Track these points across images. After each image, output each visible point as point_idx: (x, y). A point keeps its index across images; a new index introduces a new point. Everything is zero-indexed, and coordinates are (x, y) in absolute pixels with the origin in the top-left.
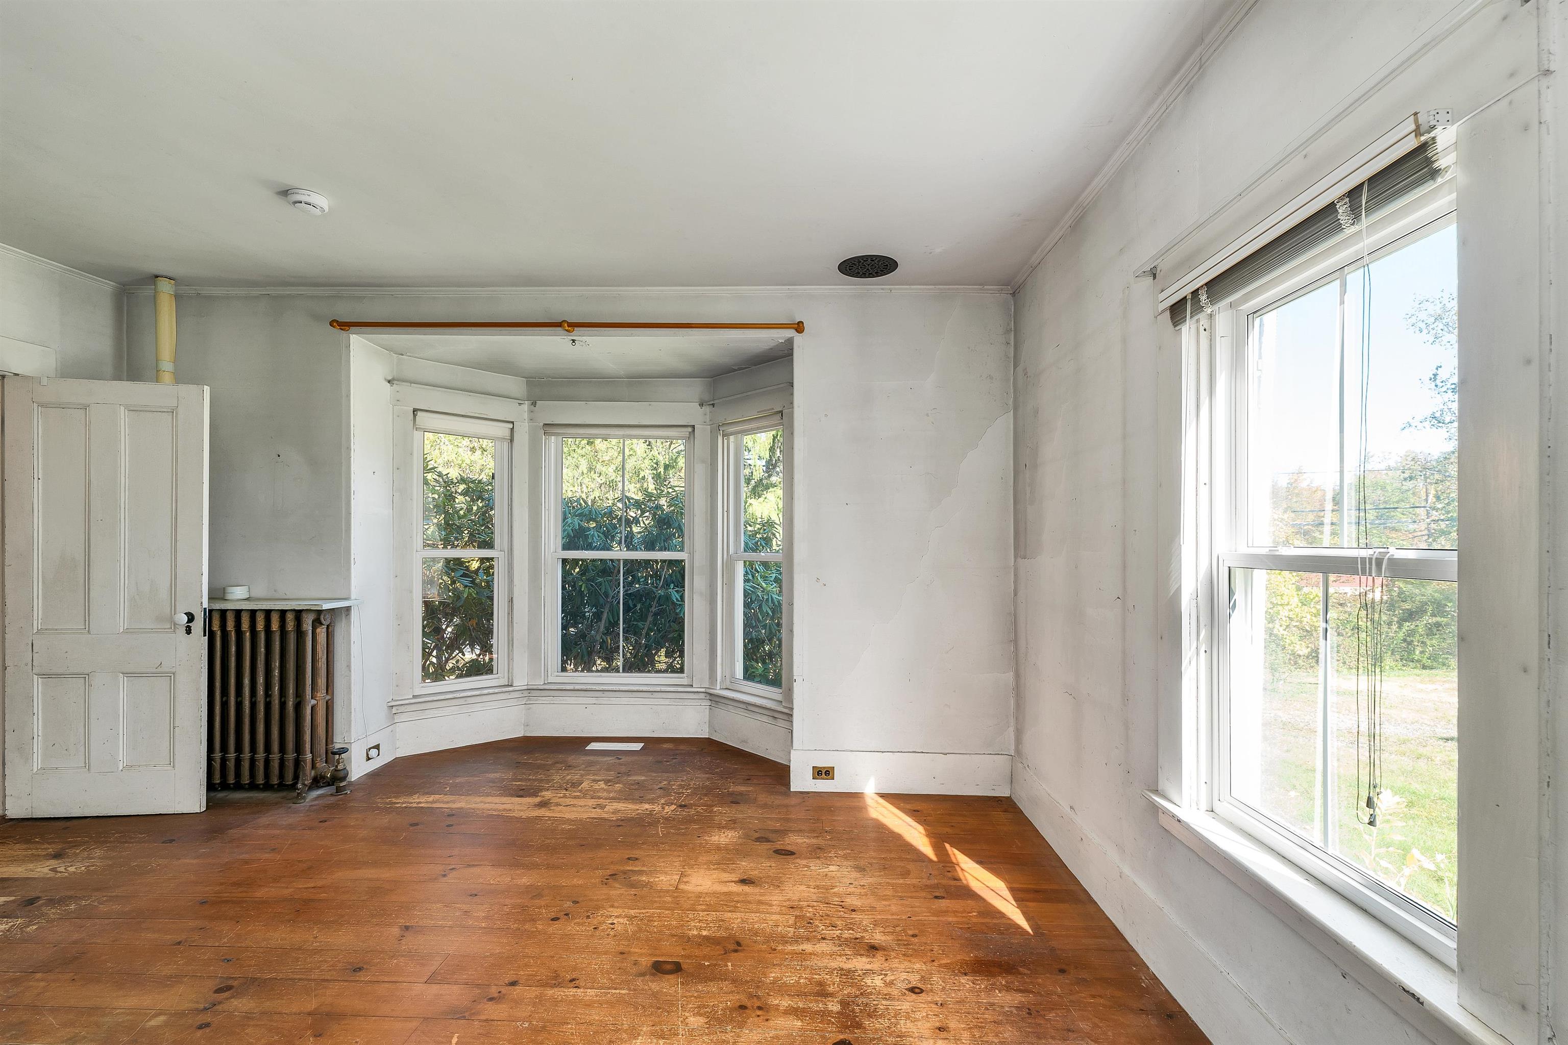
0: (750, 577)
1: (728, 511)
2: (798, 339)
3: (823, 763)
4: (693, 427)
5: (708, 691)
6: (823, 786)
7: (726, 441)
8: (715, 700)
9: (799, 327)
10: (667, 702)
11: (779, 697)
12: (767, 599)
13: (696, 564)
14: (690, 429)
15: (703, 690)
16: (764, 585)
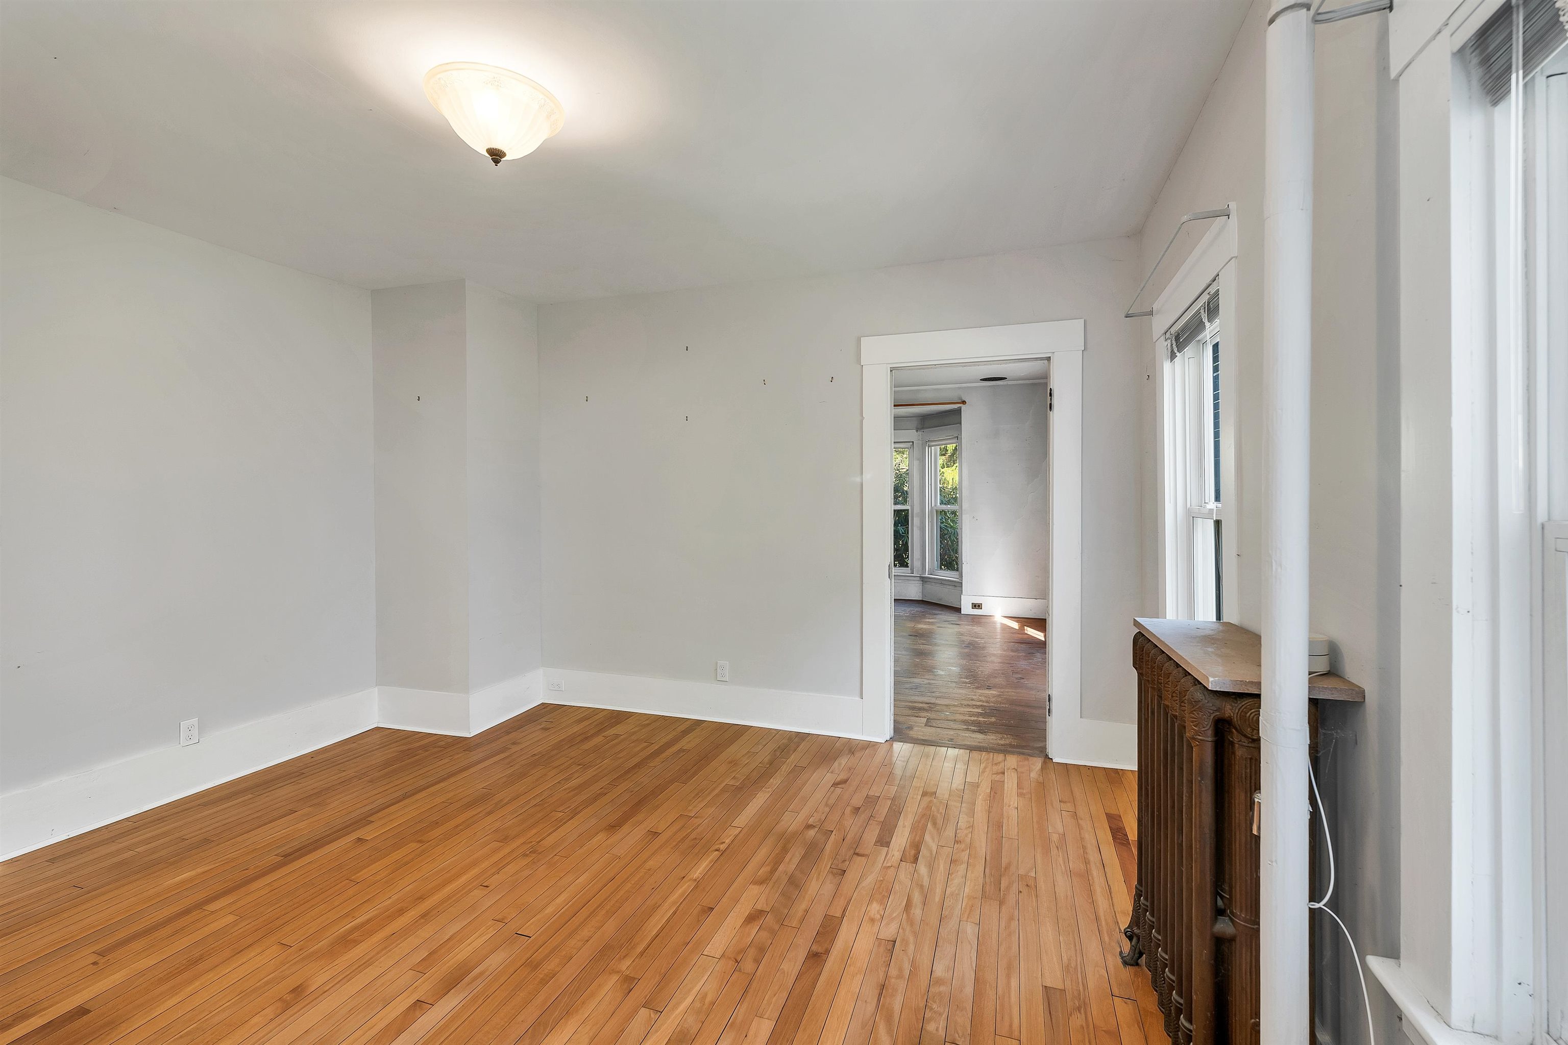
0: (944, 520)
1: (931, 485)
2: (963, 407)
3: (977, 601)
4: (913, 442)
5: (922, 575)
6: (977, 612)
7: (930, 449)
8: (924, 580)
9: (964, 402)
10: (900, 581)
11: (958, 577)
12: (955, 533)
13: (915, 512)
14: (911, 443)
15: (919, 575)
16: (952, 525)
